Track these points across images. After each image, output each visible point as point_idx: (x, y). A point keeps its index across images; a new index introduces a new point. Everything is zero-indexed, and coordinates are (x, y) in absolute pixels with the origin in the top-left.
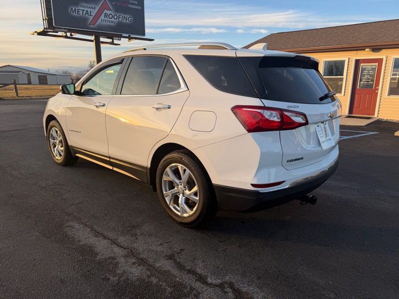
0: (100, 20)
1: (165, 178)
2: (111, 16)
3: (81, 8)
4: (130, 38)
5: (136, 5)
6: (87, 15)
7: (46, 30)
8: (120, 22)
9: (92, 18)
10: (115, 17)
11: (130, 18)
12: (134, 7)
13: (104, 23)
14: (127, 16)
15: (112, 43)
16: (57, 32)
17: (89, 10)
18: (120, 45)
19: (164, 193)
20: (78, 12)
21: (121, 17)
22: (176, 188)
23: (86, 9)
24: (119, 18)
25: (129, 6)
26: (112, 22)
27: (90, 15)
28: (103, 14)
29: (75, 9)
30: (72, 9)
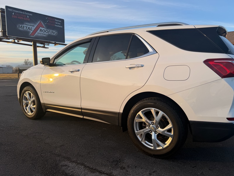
0: (37, 33)
1: (137, 120)
2: (44, 31)
3: (25, 26)
4: (55, 44)
5: (59, 25)
6: (29, 30)
7: (1, 38)
8: (49, 34)
9: (32, 31)
10: (47, 32)
11: (56, 33)
12: (58, 26)
13: (39, 35)
14: (54, 31)
15: (44, 47)
16: (9, 39)
17: (30, 27)
18: (48, 48)
19: (136, 132)
20: (23, 27)
21: (50, 32)
22: (147, 128)
23: (28, 26)
24: (49, 32)
25: (55, 25)
26: (45, 34)
27: (31, 30)
28: (39, 30)
29: (21, 26)
30: (19, 26)
